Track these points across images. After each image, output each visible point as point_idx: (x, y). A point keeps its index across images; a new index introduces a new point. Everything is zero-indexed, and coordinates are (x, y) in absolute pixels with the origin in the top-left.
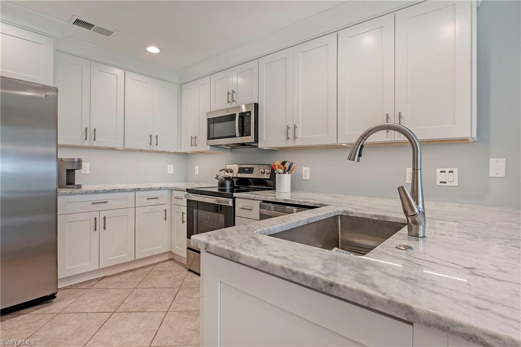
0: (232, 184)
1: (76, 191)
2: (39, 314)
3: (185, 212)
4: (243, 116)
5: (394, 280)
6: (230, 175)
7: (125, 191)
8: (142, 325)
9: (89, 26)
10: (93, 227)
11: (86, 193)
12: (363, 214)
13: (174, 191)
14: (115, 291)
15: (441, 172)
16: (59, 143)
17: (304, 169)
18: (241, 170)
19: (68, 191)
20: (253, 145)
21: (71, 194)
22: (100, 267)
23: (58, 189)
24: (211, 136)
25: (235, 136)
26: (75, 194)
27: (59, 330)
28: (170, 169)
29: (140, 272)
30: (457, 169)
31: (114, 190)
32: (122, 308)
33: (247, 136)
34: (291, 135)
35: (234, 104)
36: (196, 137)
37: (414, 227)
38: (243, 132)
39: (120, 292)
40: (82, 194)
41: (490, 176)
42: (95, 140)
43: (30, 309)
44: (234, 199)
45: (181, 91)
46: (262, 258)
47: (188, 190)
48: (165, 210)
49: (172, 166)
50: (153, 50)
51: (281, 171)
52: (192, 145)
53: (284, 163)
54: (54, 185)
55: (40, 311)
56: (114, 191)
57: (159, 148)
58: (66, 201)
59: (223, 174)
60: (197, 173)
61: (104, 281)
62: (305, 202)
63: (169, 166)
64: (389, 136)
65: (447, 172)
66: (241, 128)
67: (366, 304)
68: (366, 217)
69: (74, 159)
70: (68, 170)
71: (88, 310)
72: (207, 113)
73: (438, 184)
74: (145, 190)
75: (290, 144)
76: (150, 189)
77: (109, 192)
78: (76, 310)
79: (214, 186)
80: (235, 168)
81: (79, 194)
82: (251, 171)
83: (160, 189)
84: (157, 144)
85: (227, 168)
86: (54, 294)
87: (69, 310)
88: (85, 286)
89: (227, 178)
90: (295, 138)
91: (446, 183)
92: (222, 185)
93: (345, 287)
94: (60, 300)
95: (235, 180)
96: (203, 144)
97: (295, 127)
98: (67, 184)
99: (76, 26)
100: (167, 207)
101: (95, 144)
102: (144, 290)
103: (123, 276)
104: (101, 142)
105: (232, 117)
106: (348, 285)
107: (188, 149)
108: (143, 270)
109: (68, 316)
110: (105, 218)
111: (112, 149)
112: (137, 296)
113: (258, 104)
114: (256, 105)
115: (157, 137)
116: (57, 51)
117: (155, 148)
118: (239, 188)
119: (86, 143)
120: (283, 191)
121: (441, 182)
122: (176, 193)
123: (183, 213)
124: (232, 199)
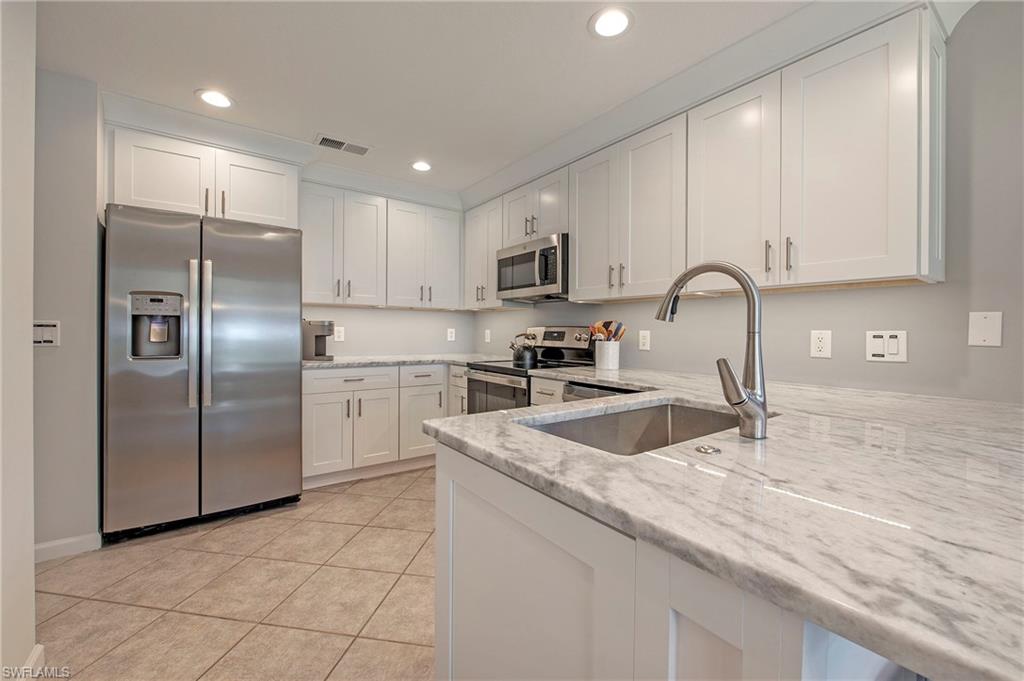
0: (534, 357)
1: (326, 364)
2: (280, 518)
3: (466, 395)
4: (547, 255)
5: (643, 486)
6: (532, 343)
7: (385, 364)
8: (397, 546)
9: (338, 144)
10: (345, 412)
11: (337, 367)
12: (706, 404)
13: (452, 366)
14: (371, 500)
15: (874, 337)
16: (303, 301)
17: (642, 333)
18: (547, 336)
19: (316, 364)
20: (561, 298)
21: (318, 368)
22: (355, 466)
23: (304, 362)
24: (503, 286)
25: (534, 285)
26: (323, 368)
27: (299, 540)
28: (451, 334)
29: (405, 478)
30: (905, 332)
31: (372, 363)
32: (376, 521)
33: (551, 283)
34: (615, 281)
35: (534, 237)
36: (483, 288)
37: (748, 422)
38: (547, 277)
39: (376, 501)
40: (332, 367)
41: (970, 343)
42: (349, 296)
43: (272, 511)
44: (529, 378)
45: (463, 223)
46: (488, 450)
47: (469, 365)
48: (440, 393)
49: (453, 330)
50: (422, 166)
51: (602, 337)
52: (478, 300)
53: (607, 325)
54: (298, 356)
55: (281, 515)
56: (371, 365)
57: (435, 304)
58: (314, 377)
59: (522, 342)
60: (488, 340)
61: (360, 485)
62: (627, 385)
63: (450, 330)
64: (770, 278)
65: (886, 337)
66: (543, 274)
67: (584, 510)
68: (710, 409)
69: (323, 322)
70: (317, 337)
71: (336, 520)
72: (498, 252)
73: (869, 357)
74: (412, 364)
75: (615, 294)
76: (419, 363)
77: (365, 365)
78: (322, 519)
79: (507, 359)
80: (540, 331)
81: (328, 368)
82: (561, 336)
83: (433, 362)
84: (430, 300)
85: (528, 332)
86: (298, 496)
87: (313, 517)
88: (336, 489)
89: (527, 348)
90: (621, 284)
91: (883, 356)
92: (519, 358)
93: (565, 487)
94: (305, 504)
95: (539, 352)
96: (493, 300)
97: (622, 268)
98: (316, 355)
99: (322, 147)
100: (442, 388)
101: (349, 301)
102: (407, 502)
103: (382, 481)
104: (358, 298)
105: (530, 257)
106: (568, 485)
107: (474, 306)
108: (409, 475)
109: (312, 524)
110: (360, 400)
111: (373, 308)
112: (397, 508)
113: (567, 234)
114: (565, 238)
115: (430, 289)
116: (302, 180)
117: (427, 305)
118: (546, 362)
119: (339, 301)
120: (606, 367)
121: (874, 355)
122: (455, 370)
123: (463, 398)
124: (525, 379)
